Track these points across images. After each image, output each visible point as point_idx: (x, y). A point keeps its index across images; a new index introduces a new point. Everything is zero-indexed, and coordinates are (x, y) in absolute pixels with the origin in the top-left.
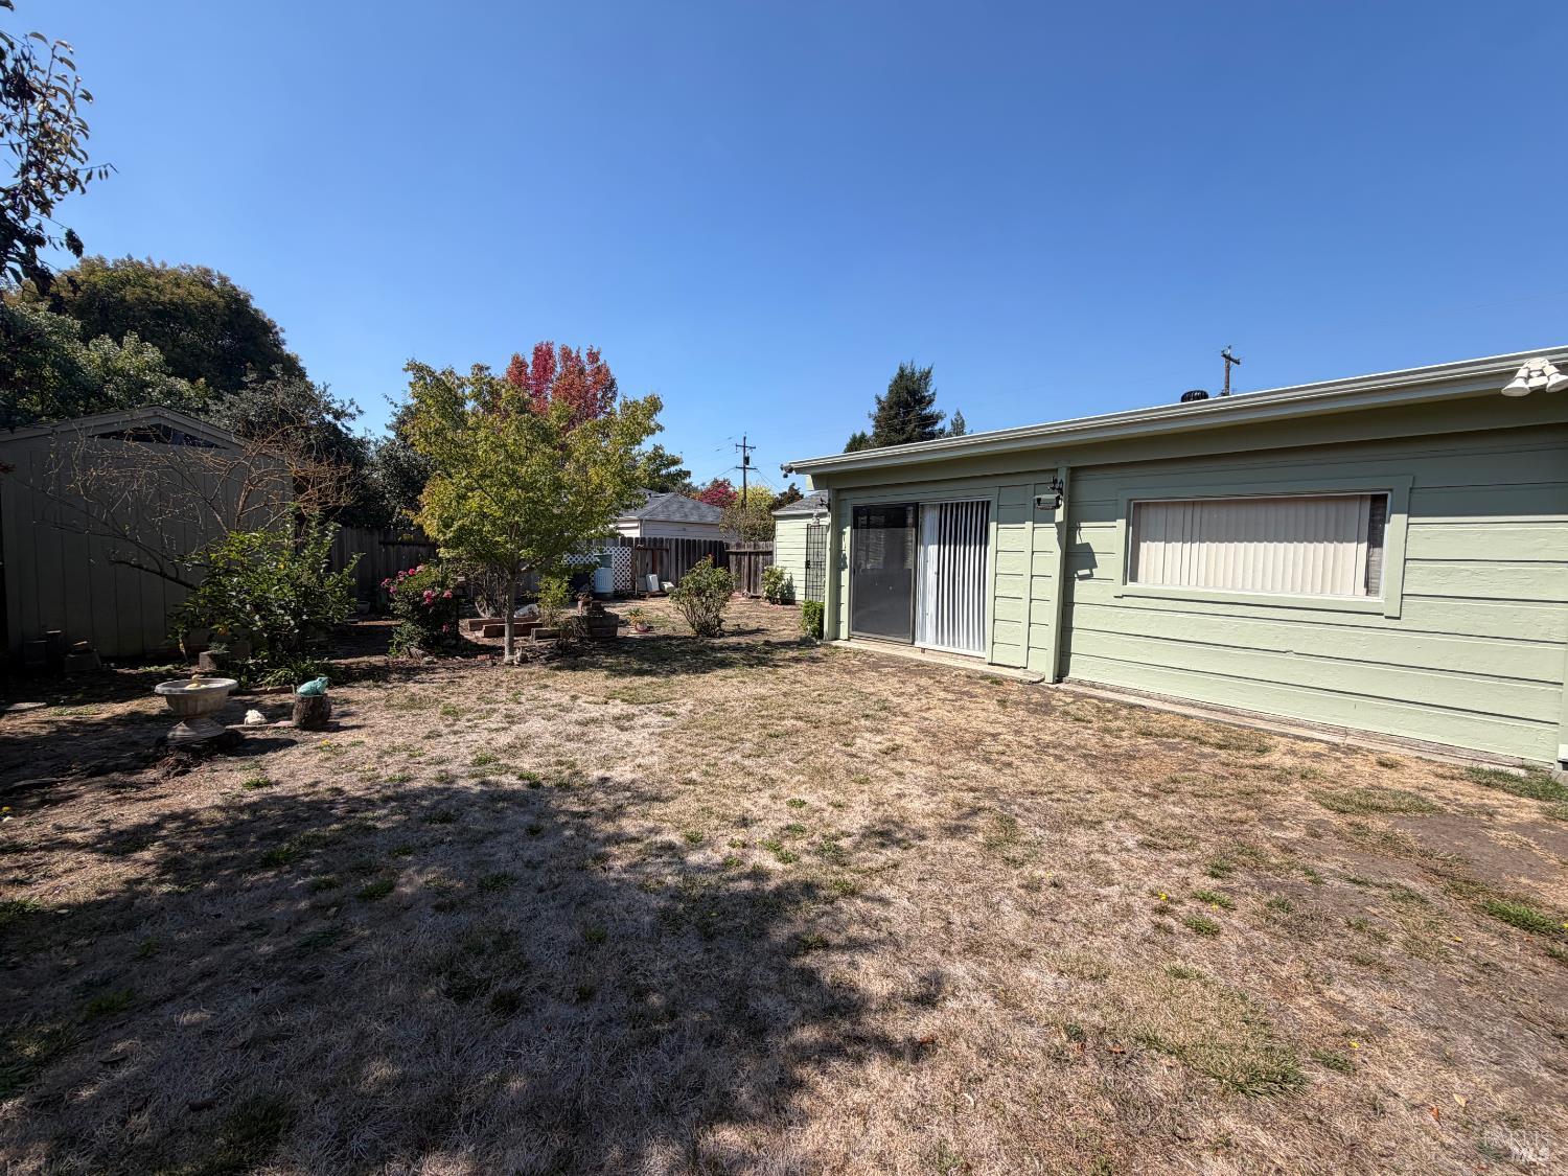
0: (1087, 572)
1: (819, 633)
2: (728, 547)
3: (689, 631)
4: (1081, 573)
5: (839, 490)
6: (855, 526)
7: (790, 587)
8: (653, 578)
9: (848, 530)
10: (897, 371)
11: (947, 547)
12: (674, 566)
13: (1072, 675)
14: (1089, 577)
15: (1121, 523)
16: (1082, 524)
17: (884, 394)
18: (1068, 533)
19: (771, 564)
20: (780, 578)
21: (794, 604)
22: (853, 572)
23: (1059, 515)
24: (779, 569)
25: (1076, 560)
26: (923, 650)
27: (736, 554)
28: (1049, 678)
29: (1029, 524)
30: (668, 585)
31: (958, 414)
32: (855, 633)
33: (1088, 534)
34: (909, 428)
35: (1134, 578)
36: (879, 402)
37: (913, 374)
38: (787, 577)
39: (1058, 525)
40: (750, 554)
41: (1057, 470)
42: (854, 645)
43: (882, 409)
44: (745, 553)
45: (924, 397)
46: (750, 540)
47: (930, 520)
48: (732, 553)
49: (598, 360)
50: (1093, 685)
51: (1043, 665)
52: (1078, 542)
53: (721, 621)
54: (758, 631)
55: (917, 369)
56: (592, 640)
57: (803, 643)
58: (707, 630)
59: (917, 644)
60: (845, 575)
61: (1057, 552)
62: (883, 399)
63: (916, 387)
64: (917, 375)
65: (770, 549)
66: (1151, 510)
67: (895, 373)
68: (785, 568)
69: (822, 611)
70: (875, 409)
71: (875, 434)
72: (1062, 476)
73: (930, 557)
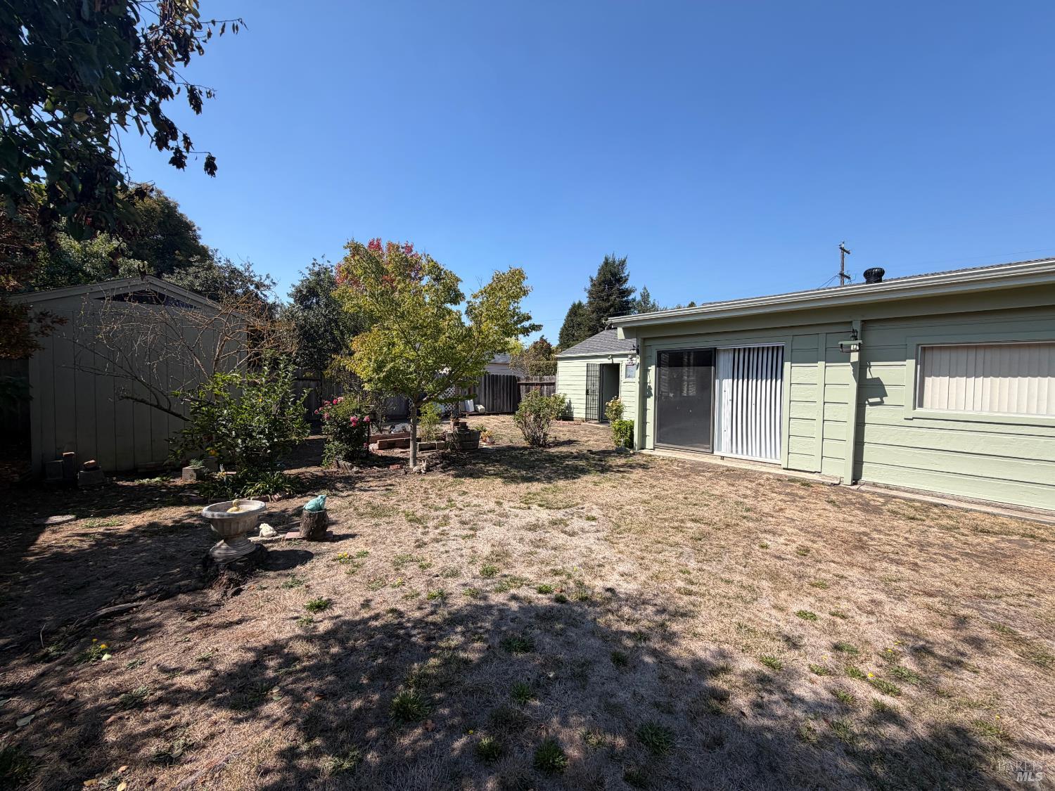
0: (878, 400)
1: (630, 444)
2: (519, 380)
3: (526, 444)
4: (871, 400)
5: (645, 339)
6: (659, 365)
7: (569, 407)
8: (470, 403)
9: (652, 369)
10: (604, 260)
11: (741, 381)
12: (483, 393)
13: (864, 479)
14: (881, 403)
15: (911, 363)
16: (872, 363)
17: (595, 276)
18: (860, 370)
19: (554, 391)
20: (563, 402)
21: (573, 420)
22: (658, 399)
23: (855, 357)
24: (562, 395)
25: (868, 391)
26: (723, 458)
27: (526, 384)
28: (848, 480)
29: (821, 364)
30: (480, 407)
31: (645, 288)
32: (659, 444)
33: (877, 371)
34: (612, 298)
35: (921, 405)
36: (592, 280)
37: (614, 262)
38: (567, 401)
39: (853, 364)
40: (537, 384)
41: (851, 322)
42: (658, 453)
43: (594, 285)
44: (532, 384)
45: (621, 277)
46: (535, 374)
47: (724, 361)
48: (523, 384)
49: (411, 251)
50: (887, 487)
51: (844, 472)
52: (869, 376)
53: (545, 435)
54: (569, 442)
55: (617, 259)
56: (463, 450)
57: (619, 452)
58: (537, 442)
59: (716, 453)
60: (651, 402)
61: (854, 385)
62: (594, 279)
63: (616, 270)
64: (617, 262)
65: (553, 381)
66: (937, 354)
67: (602, 261)
68: (566, 394)
69: (632, 428)
70: (588, 285)
71: (590, 303)
72: (857, 326)
73: (725, 389)
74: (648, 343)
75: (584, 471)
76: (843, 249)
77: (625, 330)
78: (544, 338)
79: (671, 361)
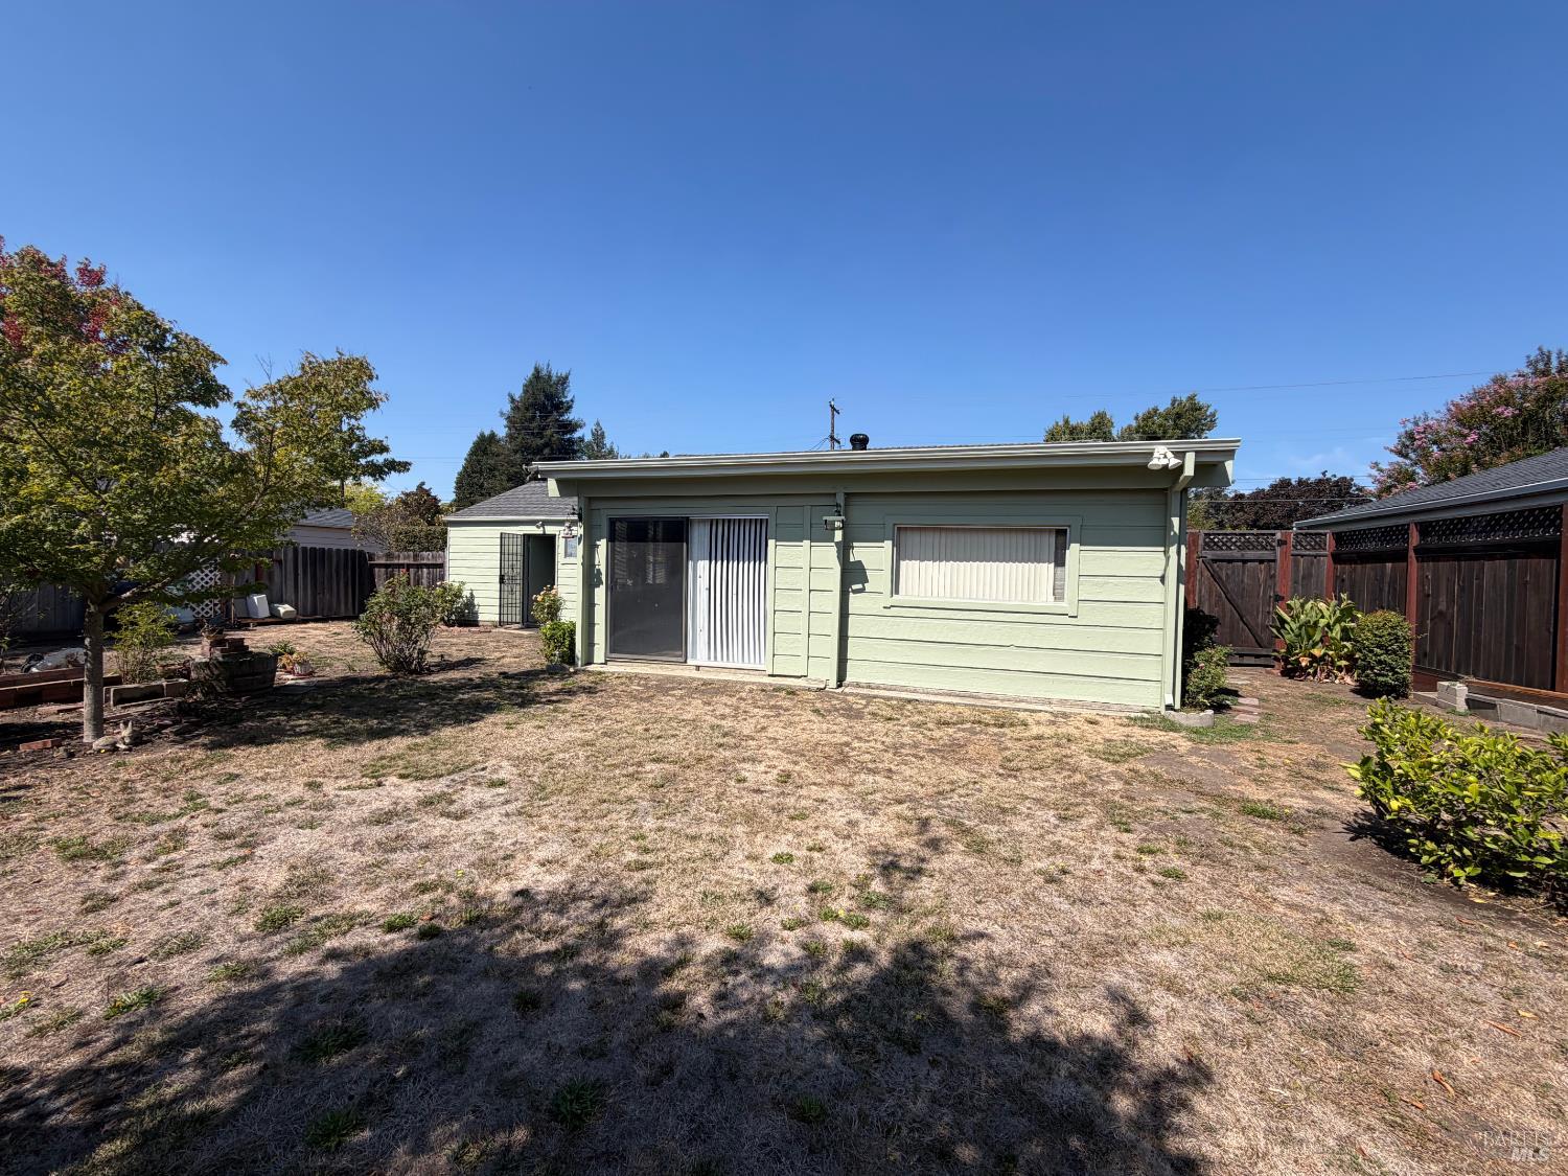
0: (860, 586)
1: (570, 658)
2: (371, 558)
3: (383, 671)
4: (855, 587)
6: (611, 539)
7: (470, 604)
8: (259, 600)
9: (603, 544)
10: (532, 371)
11: (719, 563)
12: (291, 583)
13: (849, 679)
14: (862, 590)
15: (888, 544)
16: (855, 544)
17: (518, 393)
18: (844, 550)
19: (442, 578)
20: (458, 595)
21: (477, 626)
22: (611, 589)
23: (838, 535)
24: (456, 585)
25: (852, 575)
26: (698, 668)
27: (386, 566)
28: (833, 683)
29: (806, 543)
30: (284, 609)
31: (598, 424)
32: (613, 655)
33: (861, 553)
34: (548, 432)
35: (897, 592)
36: (513, 400)
37: (550, 377)
38: (466, 593)
39: (837, 544)
40: (409, 566)
41: (835, 494)
42: (612, 668)
43: (516, 409)
44: (401, 566)
45: (562, 403)
46: (405, 549)
47: (699, 536)
48: (380, 566)
50: (869, 686)
51: (826, 673)
52: (852, 560)
53: (422, 652)
54: (468, 663)
55: (554, 373)
57: (552, 672)
58: (404, 666)
59: (689, 662)
60: (600, 594)
61: (838, 569)
62: (517, 397)
63: (553, 390)
64: (554, 378)
65: (440, 561)
66: (909, 533)
67: (530, 372)
68: (464, 583)
69: (572, 633)
70: (507, 408)
71: (510, 436)
72: (840, 500)
73: (701, 573)
74: (595, 505)
75: (490, 708)
76: (832, 407)
77: (559, 482)
78: (426, 487)
79: (630, 533)
